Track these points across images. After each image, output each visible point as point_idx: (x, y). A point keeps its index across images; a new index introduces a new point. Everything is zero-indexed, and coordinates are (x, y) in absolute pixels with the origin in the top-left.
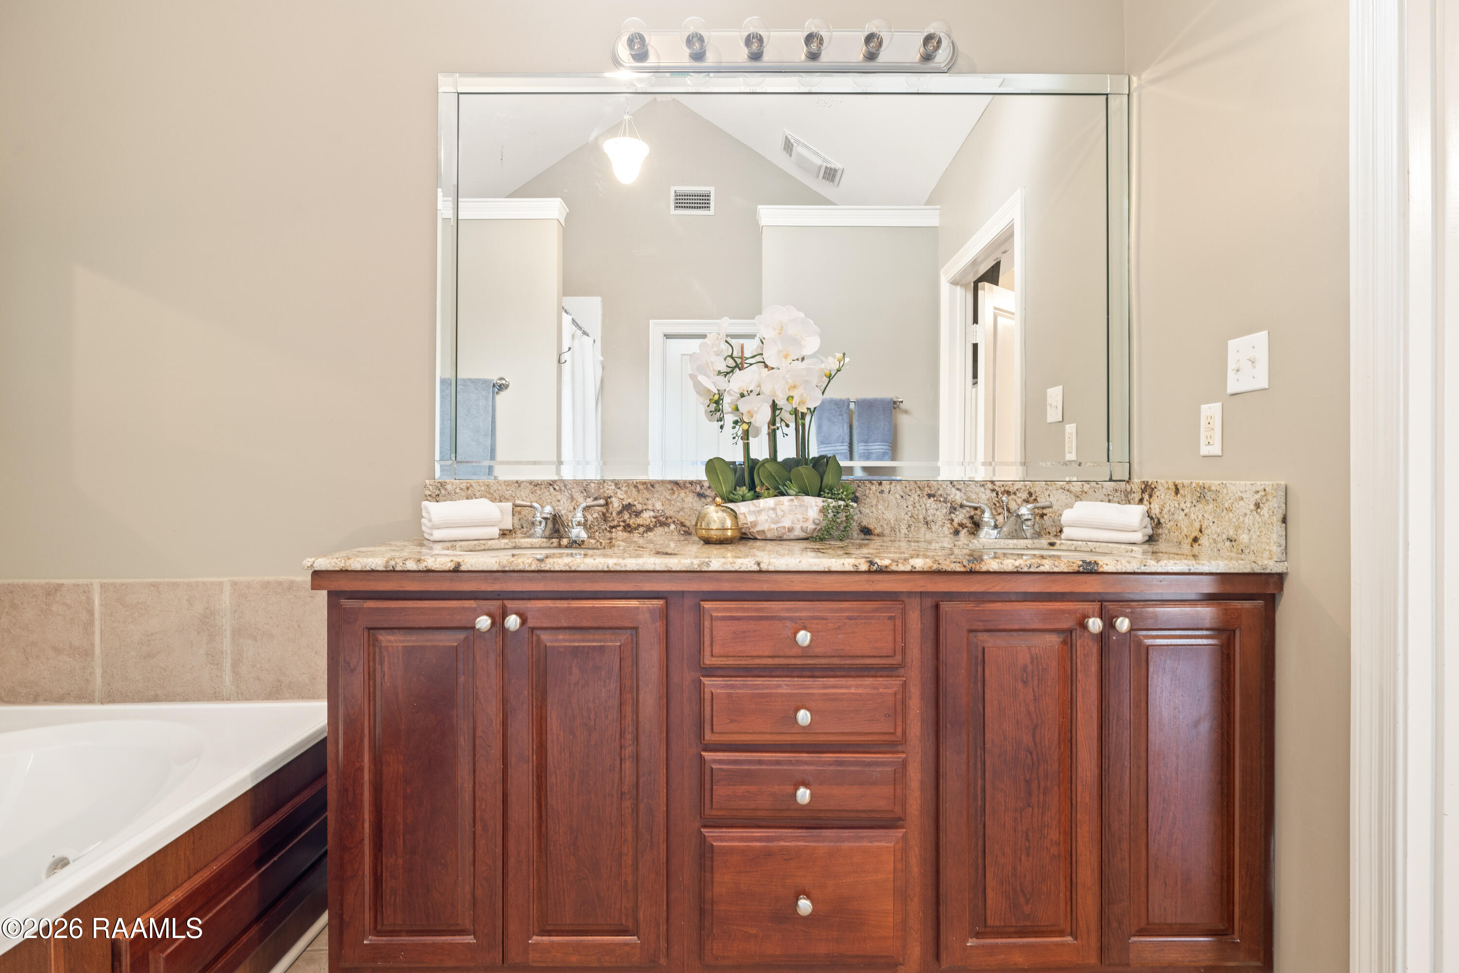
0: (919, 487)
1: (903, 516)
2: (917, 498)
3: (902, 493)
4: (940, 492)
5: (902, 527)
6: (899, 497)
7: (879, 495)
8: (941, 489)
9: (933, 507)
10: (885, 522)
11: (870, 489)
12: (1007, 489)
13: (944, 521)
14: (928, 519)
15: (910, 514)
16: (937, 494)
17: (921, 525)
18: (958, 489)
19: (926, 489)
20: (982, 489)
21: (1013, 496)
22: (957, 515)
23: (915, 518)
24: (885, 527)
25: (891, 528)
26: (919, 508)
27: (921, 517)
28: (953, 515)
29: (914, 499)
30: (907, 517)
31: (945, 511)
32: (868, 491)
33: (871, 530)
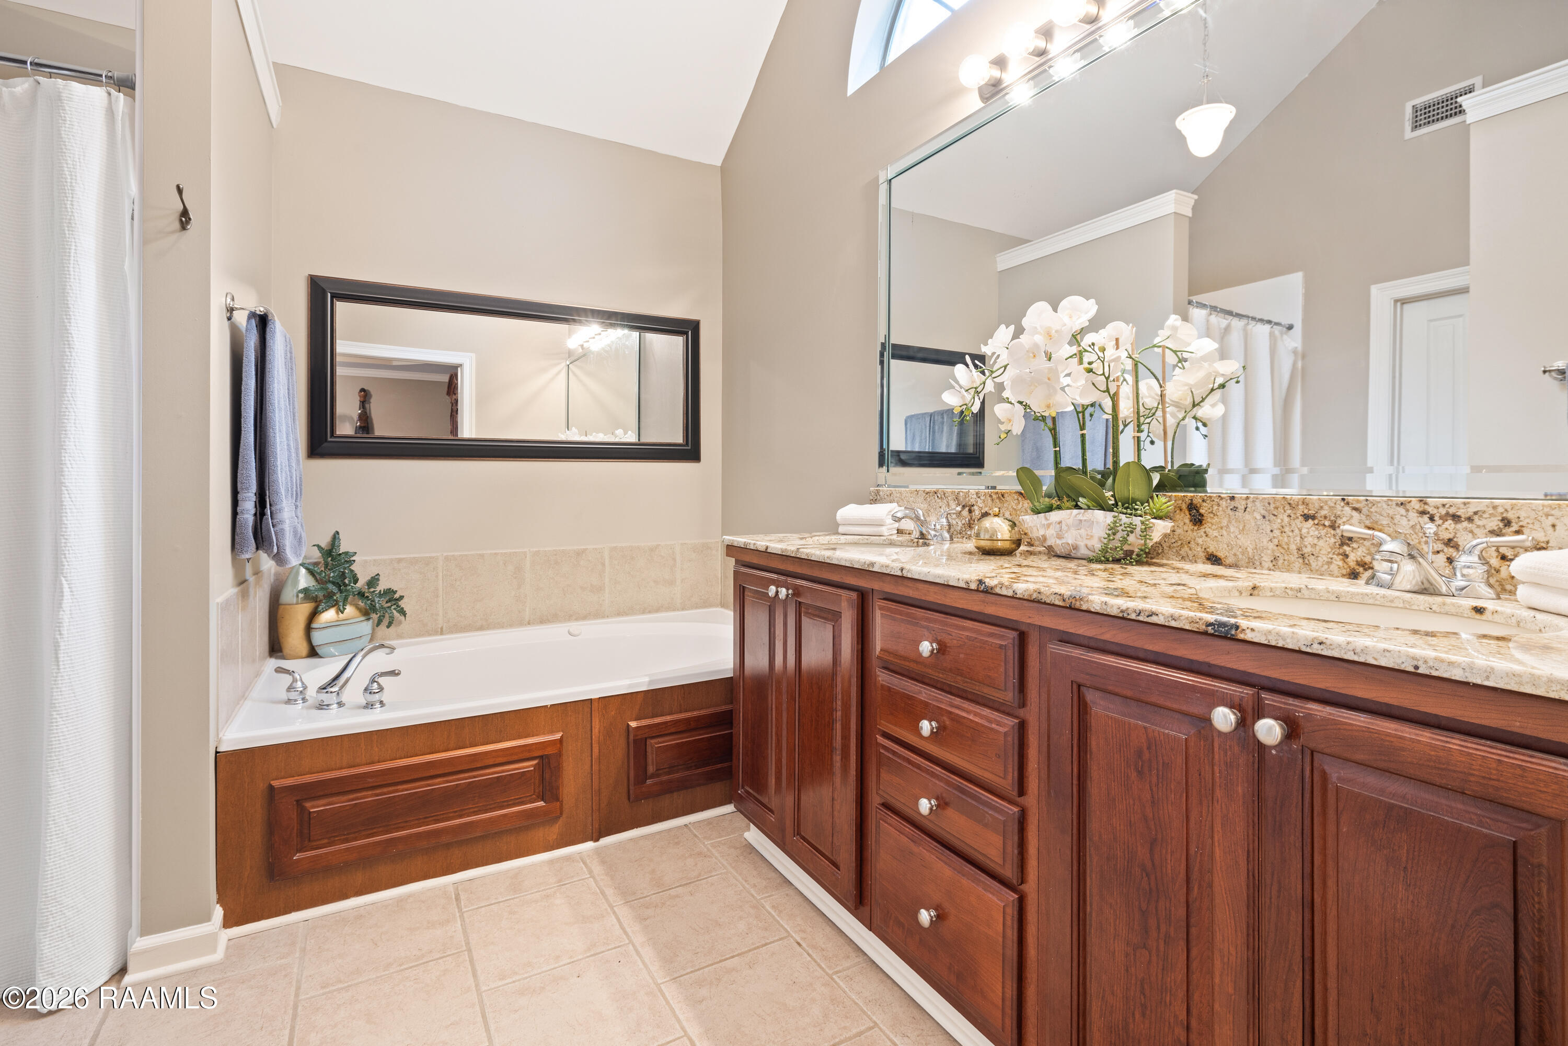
0: (1289, 504)
1: (1265, 543)
2: (1286, 519)
3: (1263, 512)
4: (1323, 513)
5: (1263, 559)
6: (1259, 517)
7: (1231, 513)
8: (1326, 507)
9: (1312, 533)
10: (1240, 550)
11: (1219, 505)
12: (1452, 511)
13: (1330, 556)
14: (1305, 550)
15: (1276, 541)
16: (1318, 515)
17: (1293, 558)
18: (1355, 509)
19: (1301, 507)
20: (1402, 510)
21: (1465, 524)
22: (1354, 549)
23: (1283, 548)
24: (1240, 556)
25: (1249, 558)
26: (1291, 534)
27: (1293, 547)
28: (1345, 547)
29: (1282, 520)
30: (1271, 546)
31: (1333, 540)
32: (1215, 508)
33: (1220, 559)
